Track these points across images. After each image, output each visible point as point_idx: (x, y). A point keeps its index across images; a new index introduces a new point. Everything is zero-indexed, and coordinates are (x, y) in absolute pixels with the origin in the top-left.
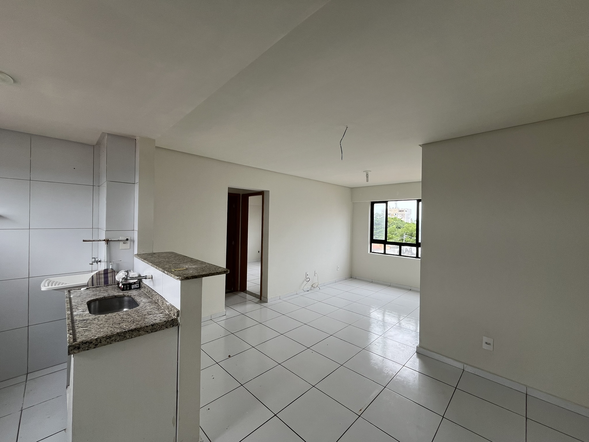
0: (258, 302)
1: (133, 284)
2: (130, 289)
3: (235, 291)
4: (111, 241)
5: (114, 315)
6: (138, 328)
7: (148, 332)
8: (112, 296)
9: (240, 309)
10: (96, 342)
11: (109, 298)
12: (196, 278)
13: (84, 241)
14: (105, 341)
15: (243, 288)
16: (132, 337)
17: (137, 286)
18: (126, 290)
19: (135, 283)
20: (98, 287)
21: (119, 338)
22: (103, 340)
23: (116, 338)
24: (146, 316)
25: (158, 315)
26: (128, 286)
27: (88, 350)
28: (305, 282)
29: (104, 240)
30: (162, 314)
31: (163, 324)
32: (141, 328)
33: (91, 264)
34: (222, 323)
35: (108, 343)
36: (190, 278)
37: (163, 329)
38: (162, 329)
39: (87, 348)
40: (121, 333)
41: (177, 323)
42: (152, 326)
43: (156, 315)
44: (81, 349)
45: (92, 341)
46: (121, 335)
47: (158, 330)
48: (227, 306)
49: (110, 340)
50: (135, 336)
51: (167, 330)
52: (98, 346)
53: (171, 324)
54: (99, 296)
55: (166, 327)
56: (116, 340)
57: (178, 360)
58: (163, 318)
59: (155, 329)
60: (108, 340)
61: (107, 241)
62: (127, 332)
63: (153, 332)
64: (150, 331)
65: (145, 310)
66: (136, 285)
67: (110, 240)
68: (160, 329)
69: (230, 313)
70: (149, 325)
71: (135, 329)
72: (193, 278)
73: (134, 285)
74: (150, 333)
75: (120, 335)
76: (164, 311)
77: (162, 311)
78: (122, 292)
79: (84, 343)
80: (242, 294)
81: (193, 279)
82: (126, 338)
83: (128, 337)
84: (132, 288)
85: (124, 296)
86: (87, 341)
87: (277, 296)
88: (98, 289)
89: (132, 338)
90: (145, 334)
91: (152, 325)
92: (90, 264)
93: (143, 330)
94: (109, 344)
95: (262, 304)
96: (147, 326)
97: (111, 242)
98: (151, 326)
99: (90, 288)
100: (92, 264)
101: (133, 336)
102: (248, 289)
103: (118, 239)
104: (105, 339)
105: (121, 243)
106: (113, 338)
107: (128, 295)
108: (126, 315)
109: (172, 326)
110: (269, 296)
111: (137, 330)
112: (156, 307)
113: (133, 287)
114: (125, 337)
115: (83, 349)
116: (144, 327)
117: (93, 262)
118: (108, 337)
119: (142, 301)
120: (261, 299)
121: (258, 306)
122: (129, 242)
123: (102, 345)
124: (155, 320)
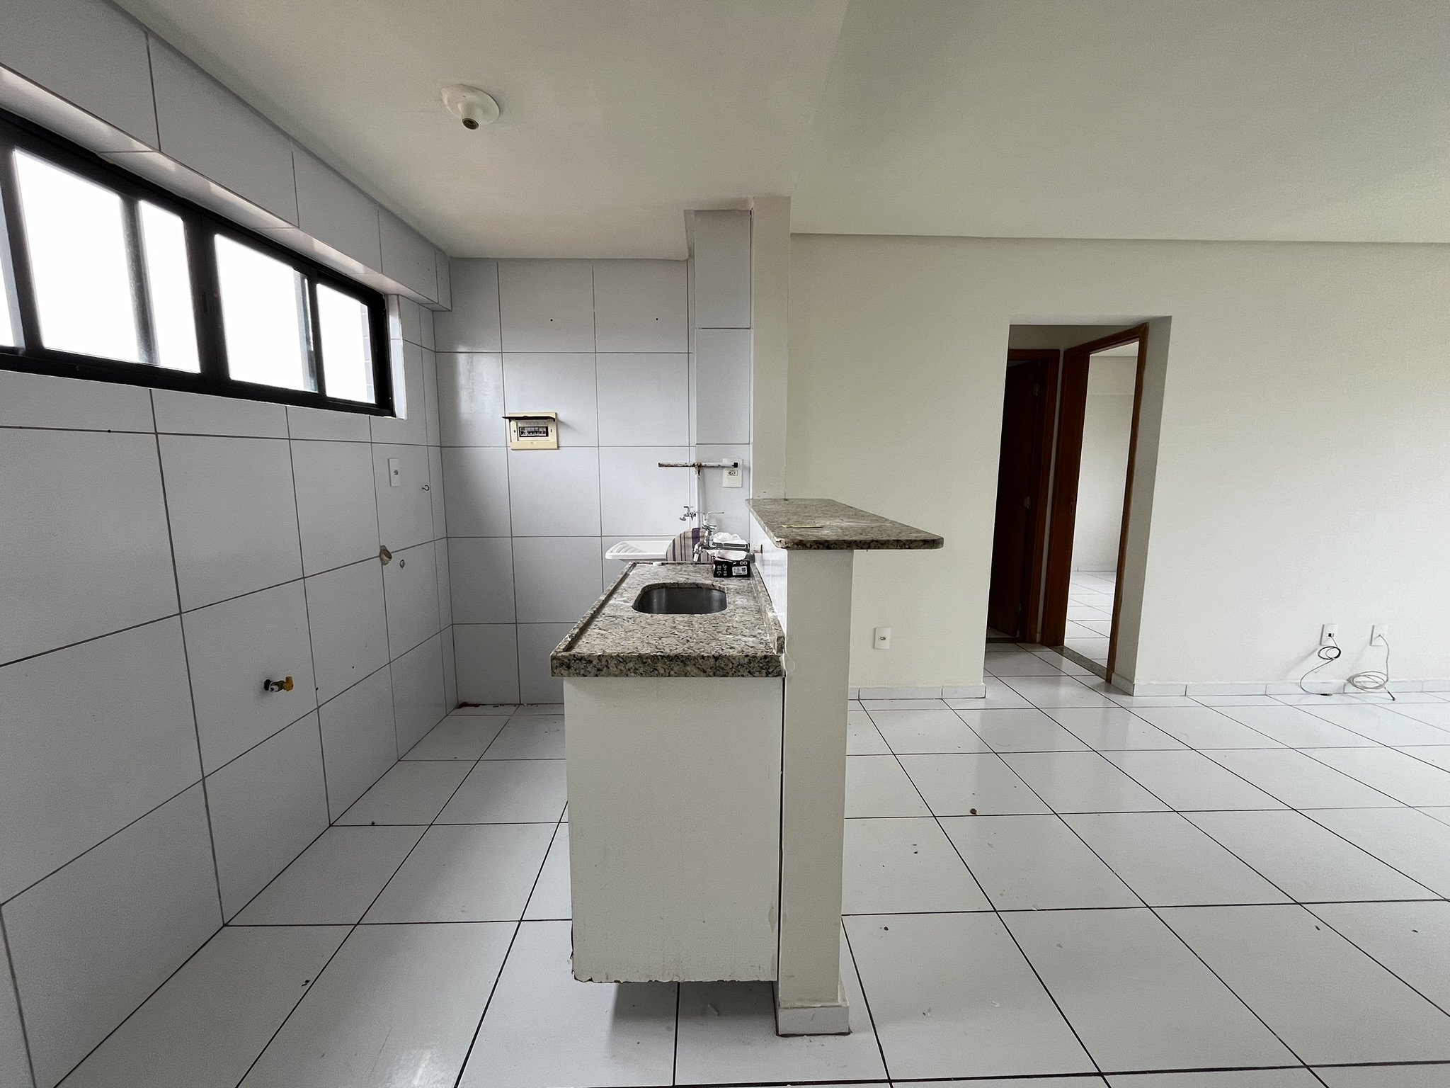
0: (1099, 685)
1: (735, 565)
2: (730, 575)
3: (1025, 642)
4: (706, 466)
5: (665, 618)
6: (682, 656)
7: (706, 672)
8: (691, 584)
9: (1036, 693)
10: (600, 664)
11: (686, 586)
12: (829, 548)
13: (660, 465)
14: (617, 667)
15: (1053, 636)
16: (669, 673)
17: (744, 570)
18: (722, 576)
19: (738, 564)
20: (682, 564)
21: (642, 669)
22: (612, 663)
23: (637, 667)
24: (720, 635)
25: (745, 639)
26: (724, 569)
27: (585, 676)
28: (1315, 661)
29: (694, 466)
30: (754, 639)
31: (742, 662)
32: (689, 658)
33: (682, 520)
34: (974, 719)
35: (621, 674)
36: (808, 546)
37: (743, 676)
38: (739, 674)
39: (582, 672)
40: (647, 658)
41: (778, 669)
42: (716, 661)
43: (740, 637)
44: (572, 671)
45: (592, 659)
46: (646, 662)
47: (731, 674)
48: (989, 673)
49: (625, 667)
50: (678, 675)
51: (749, 681)
52: (602, 673)
53: (761, 667)
54: (671, 579)
55: (749, 672)
56: (638, 671)
57: (782, 770)
58: (752, 647)
59: (722, 668)
60: (621, 666)
61: (699, 467)
62: (660, 658)
63: (718, 676)
64: (709, 670)
65: (728, 621)
66: (741, 568)
67: (703, 464)
68: (735, 672)
69: (999, 695)
70: (708, 656)
71: (676, 656)
72: (821, 546)
73: (736, 568)
74: (710, 676)
75: (644, 661)
76: (763, 632)
77: (760, 631)
78: (714, 578)
79: (578, 659)
80: (1048, 653)
81: (818, 548)
82: (656, 672)
83: (662, 671)
84: (734, 574)
85: (710, 588)
86: (582, 655)
87: (1174, 683)
88: (679, 567)
89: (669, 676)
90: (699, 676)
91: (716, 658)
92: (680, 519)
93: (694, 665)
94: (623, 676)
95: (1113, 697)
96: (703, 657)
97: (706, 470)
98: (713, 660)
99: (667, 564)
100: (684, 519)
101: (672, 673)
102: (1067, 642)
103: (717, 464)
104: (616, 662)
105: (726, 472)
106: (631, 665)
107: (719, 587)
108: (686, 624)
109: (765, 674)
110: (1142, 677)
111: (682, 662)
112: (753, 620)
113: (735, 570)
114: (656, 670)
115: (576, 670)
116: (695, 658)
117: (685, 515)
118: (621, 660)
119: (737, 601)
120: (1108, 680)
121: (1098, 699)
122: (739, 471)
123: (609, 675)
124: (731, 648)
